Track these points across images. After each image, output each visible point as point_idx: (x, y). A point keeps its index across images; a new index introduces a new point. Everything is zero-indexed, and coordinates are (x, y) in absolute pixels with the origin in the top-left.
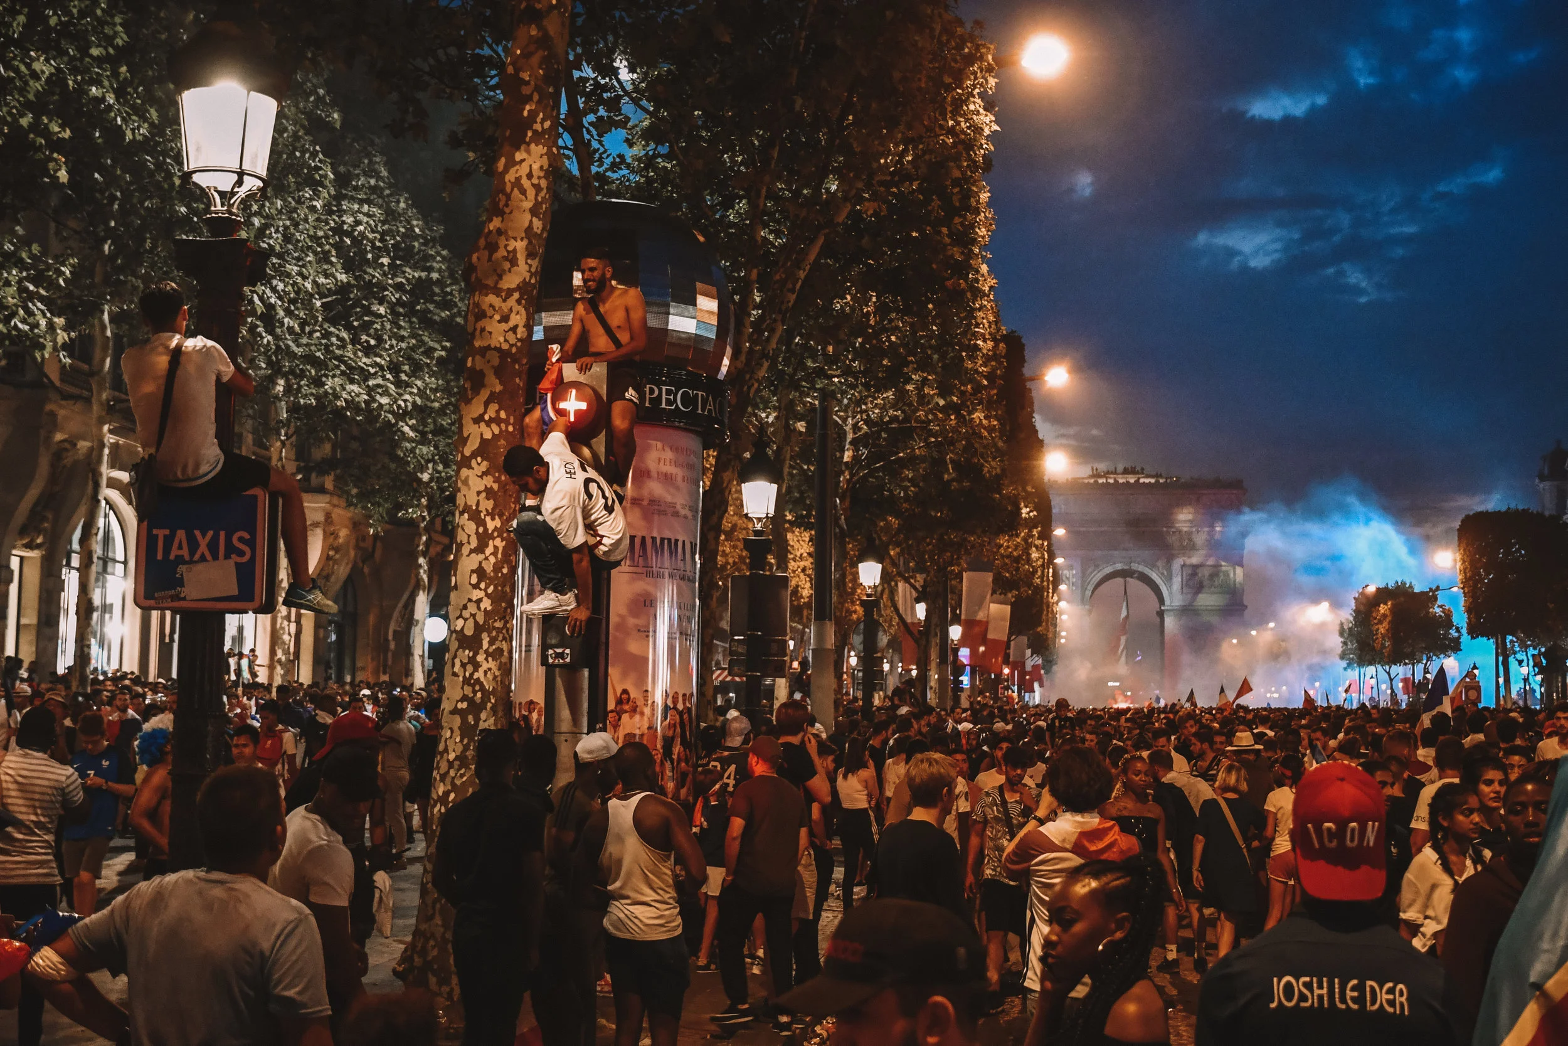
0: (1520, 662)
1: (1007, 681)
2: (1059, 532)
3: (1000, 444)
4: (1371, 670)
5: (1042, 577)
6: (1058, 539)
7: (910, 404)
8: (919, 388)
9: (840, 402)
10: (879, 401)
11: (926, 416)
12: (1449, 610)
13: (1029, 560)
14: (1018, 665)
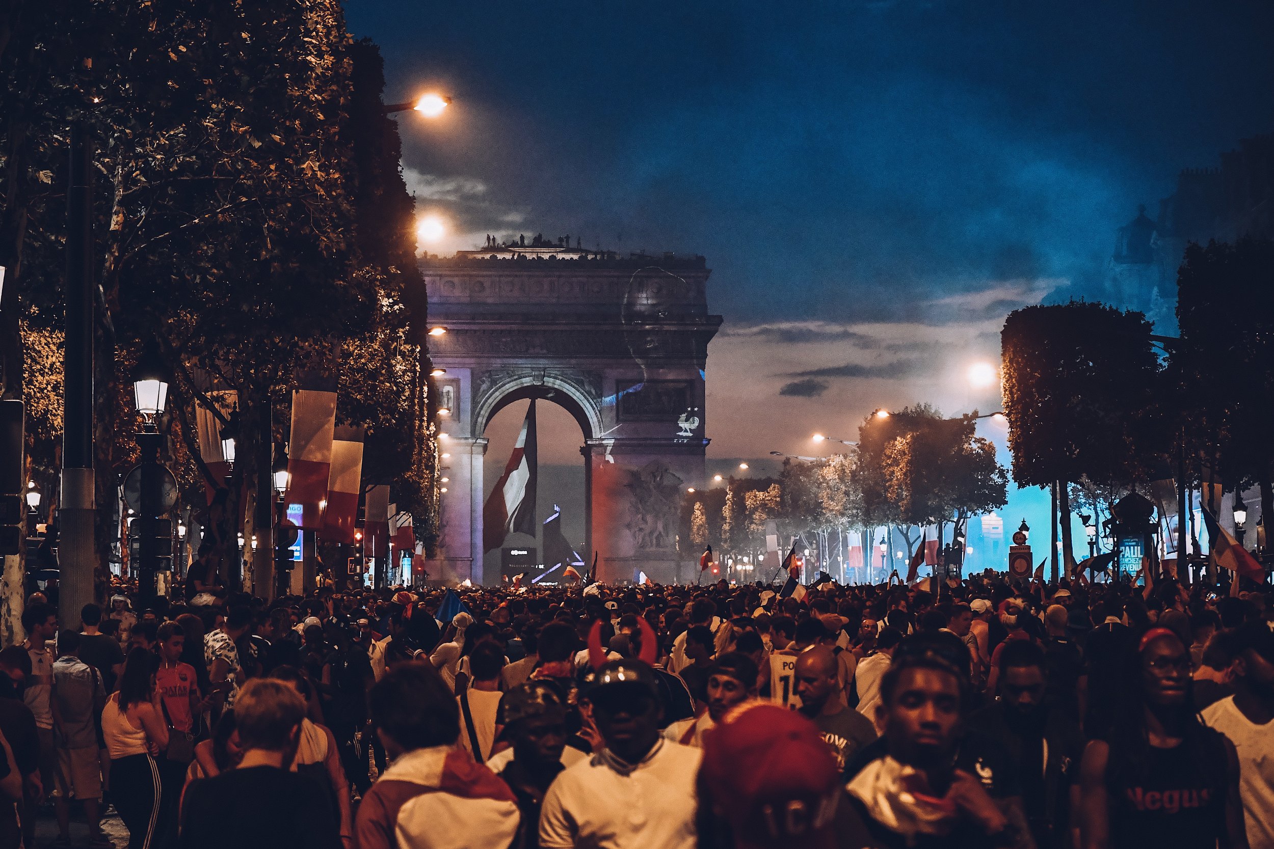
0: (1086, 519)
1: (360, 550)
2: (437, 332)
3: (345, 206)
4: (881, 531)
5: (411, 399)
6: (436, 344)
7: (210, 146)
8: (223, 125)
9: (104, 144)
10: (163, 141)
11: (233, 165)
12: (991, 447)
13: (391, 375)
14: (378, 529)
